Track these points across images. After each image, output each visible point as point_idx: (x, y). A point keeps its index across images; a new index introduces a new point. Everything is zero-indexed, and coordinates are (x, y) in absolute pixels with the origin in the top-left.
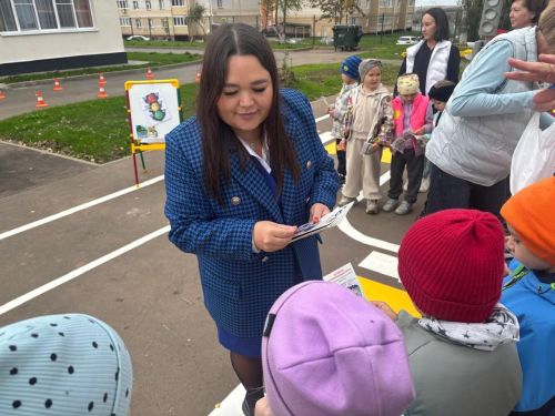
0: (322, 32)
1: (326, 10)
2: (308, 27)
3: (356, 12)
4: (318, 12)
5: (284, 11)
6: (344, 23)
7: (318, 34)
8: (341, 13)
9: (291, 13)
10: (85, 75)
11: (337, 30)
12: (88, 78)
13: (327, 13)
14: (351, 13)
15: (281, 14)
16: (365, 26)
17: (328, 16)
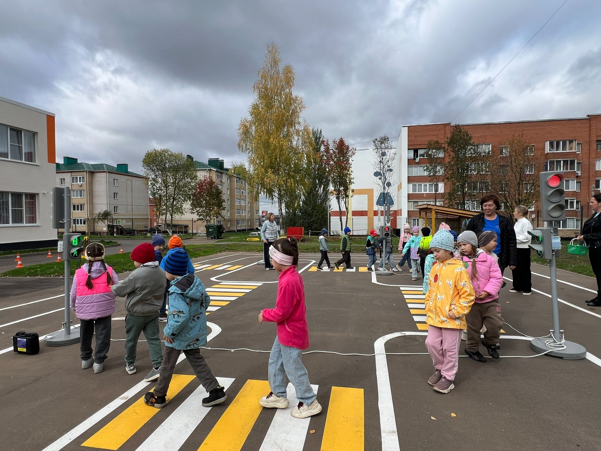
0: (197, 230)
1: (200, 215)
2: (186, 227)
3: (220, 217)
4: (195, 217)
5: (172, 215)
6: (212, 223)
7: (195, 231)
8: (210, 217)
9: (177, 217)
10: (32, 253)
11: (208, 227)
12: (35, 255)
13: (201, 217)
14: (217, 217)
15: (169, 216)
16: (227, 226)
17: (202, 219)
